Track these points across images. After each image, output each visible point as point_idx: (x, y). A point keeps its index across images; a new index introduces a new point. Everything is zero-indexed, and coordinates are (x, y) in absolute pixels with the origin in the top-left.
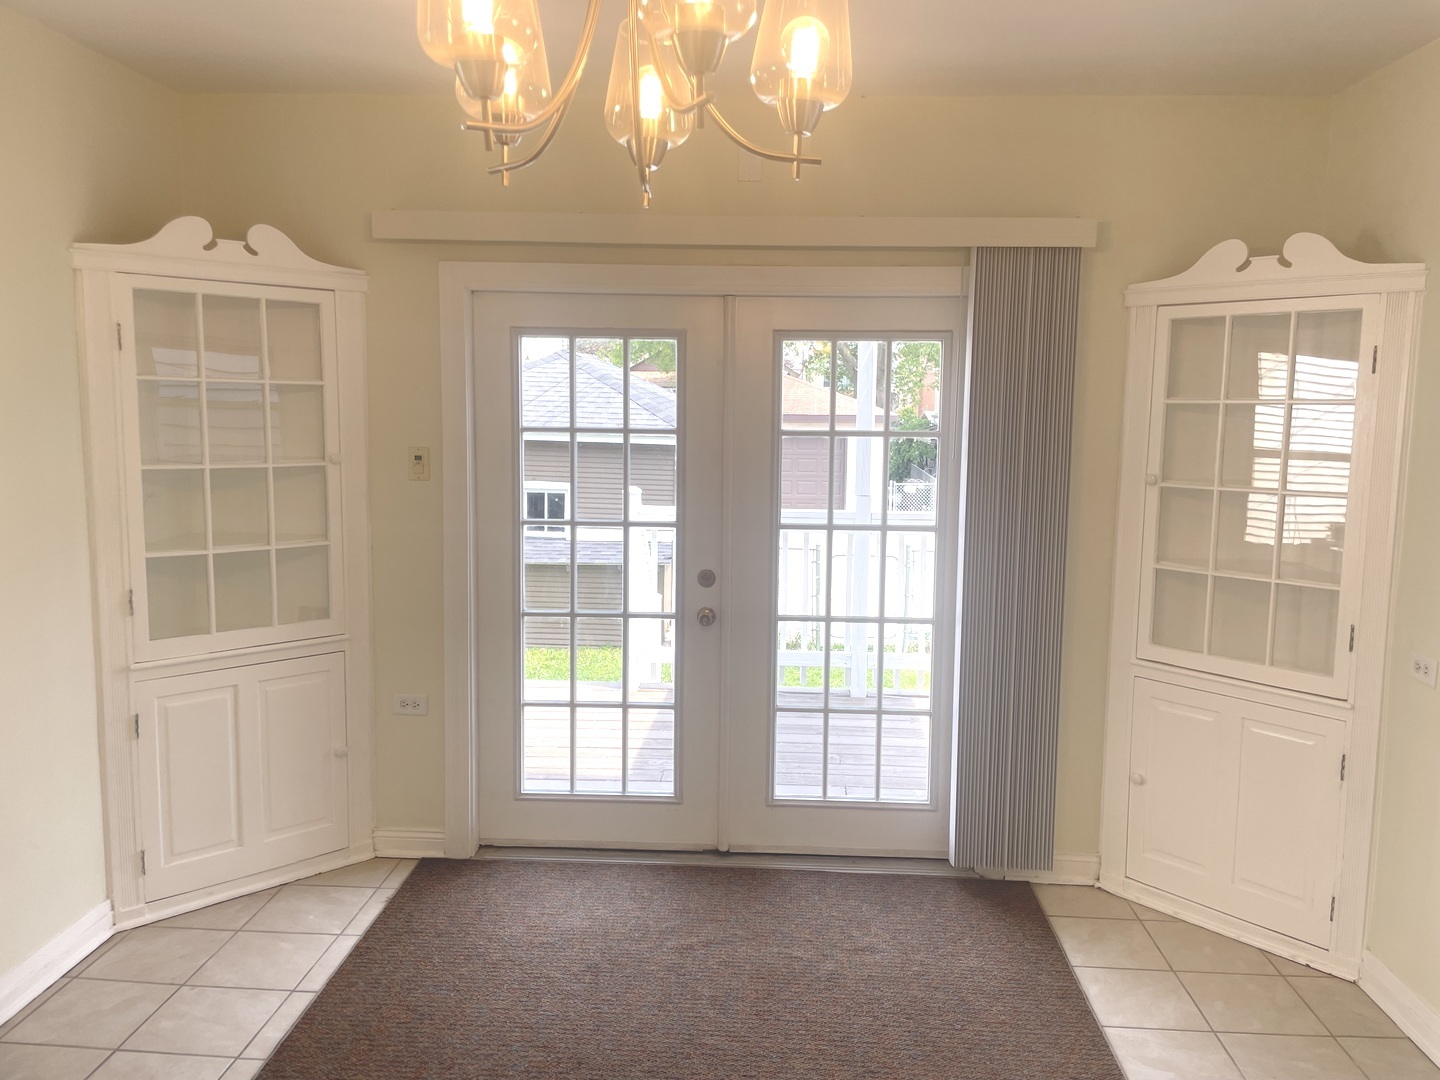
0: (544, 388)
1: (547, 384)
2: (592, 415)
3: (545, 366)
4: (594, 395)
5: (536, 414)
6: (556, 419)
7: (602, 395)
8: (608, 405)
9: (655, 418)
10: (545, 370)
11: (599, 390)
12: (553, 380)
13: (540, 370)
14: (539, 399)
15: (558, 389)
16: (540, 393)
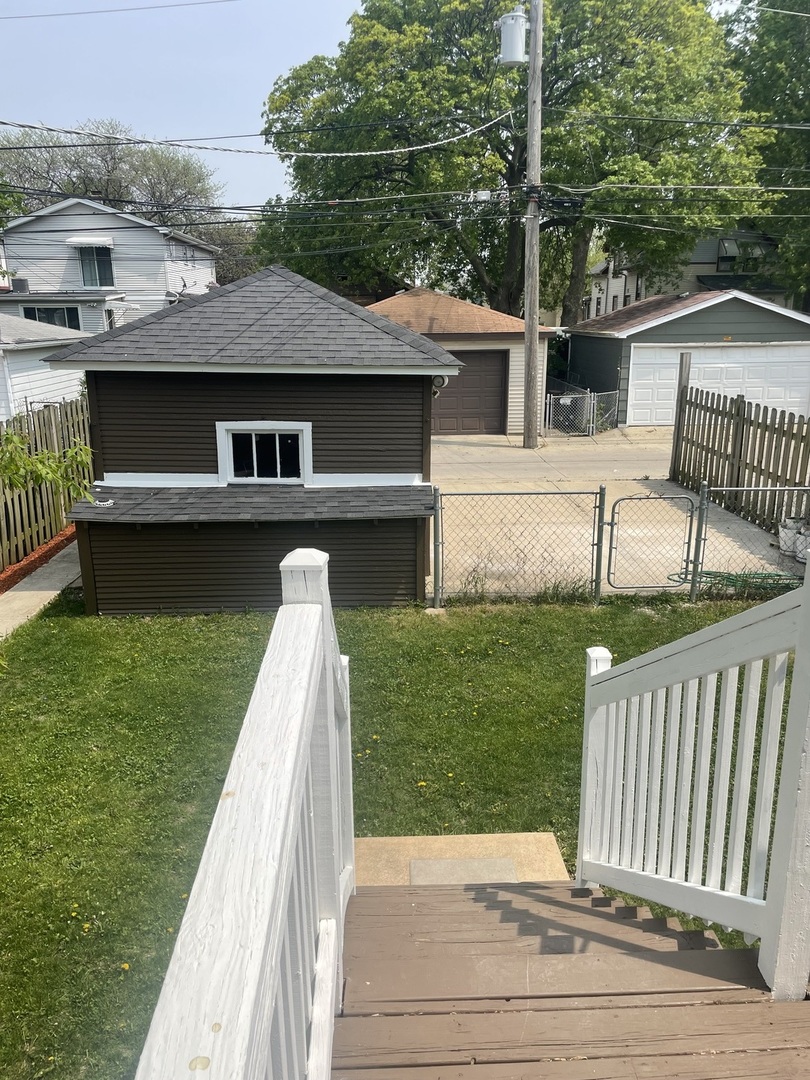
0: (263, 310)
1: (265, 305)
2: (325, 342)
3: (257, 284)
4: (321, 317)
5: (260, 341)
6: (286, 347)
7: (332, 317)
8: (342, 329)
9: (400, 343)
10: (258, 289)
11: (326, 311)
12: (270, 300)
13: (254, 289)
14: (259, 323)
15: (278, 311)
16: (258, 316)
